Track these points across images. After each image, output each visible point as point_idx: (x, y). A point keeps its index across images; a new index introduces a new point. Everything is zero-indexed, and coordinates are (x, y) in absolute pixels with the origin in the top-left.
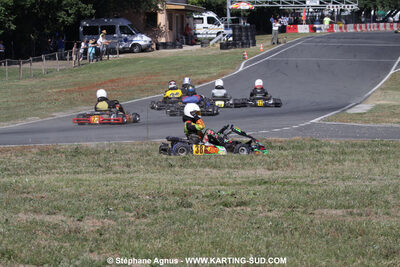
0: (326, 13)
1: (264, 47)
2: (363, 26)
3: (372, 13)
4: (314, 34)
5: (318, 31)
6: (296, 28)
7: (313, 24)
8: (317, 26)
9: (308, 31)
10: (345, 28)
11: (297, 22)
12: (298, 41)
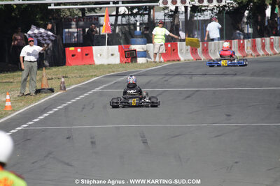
0: (159, 16)
1: (14, 101)
2: (248, 43)
3: (268, 12)
4: (130, 67)
5: (141, 60)
6: (89, 55)
7: (128, 42)
8: (138, 48)
9: (116, 60)
10: (205, 51)
11: (91, 39)
12: (95, 84)
